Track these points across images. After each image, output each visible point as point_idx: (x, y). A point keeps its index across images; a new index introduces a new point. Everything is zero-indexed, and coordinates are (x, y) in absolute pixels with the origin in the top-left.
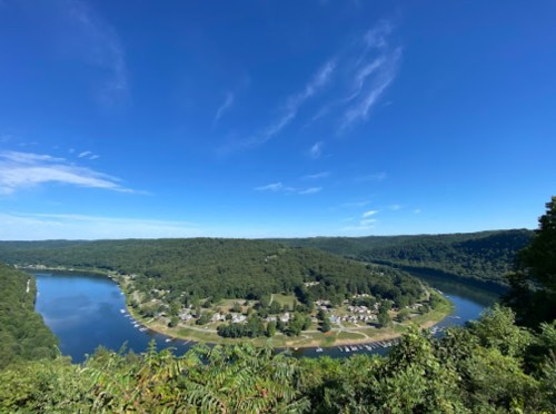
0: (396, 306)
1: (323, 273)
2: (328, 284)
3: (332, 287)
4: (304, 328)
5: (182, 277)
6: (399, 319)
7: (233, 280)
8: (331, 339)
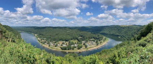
0: (100, 41)
1: (83, 35)
2: (84, 37)
3: (85, 38)
4: (81, 47)
5: (48, 36)
6: (101, 43)
7: (60, 37)
8: (87, 49)
